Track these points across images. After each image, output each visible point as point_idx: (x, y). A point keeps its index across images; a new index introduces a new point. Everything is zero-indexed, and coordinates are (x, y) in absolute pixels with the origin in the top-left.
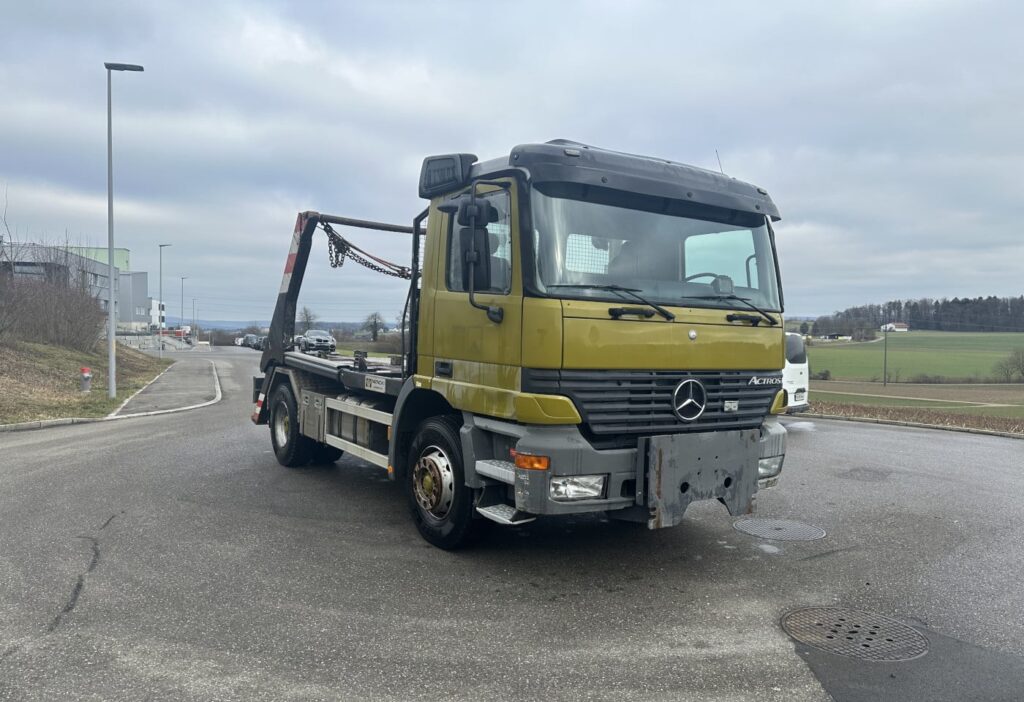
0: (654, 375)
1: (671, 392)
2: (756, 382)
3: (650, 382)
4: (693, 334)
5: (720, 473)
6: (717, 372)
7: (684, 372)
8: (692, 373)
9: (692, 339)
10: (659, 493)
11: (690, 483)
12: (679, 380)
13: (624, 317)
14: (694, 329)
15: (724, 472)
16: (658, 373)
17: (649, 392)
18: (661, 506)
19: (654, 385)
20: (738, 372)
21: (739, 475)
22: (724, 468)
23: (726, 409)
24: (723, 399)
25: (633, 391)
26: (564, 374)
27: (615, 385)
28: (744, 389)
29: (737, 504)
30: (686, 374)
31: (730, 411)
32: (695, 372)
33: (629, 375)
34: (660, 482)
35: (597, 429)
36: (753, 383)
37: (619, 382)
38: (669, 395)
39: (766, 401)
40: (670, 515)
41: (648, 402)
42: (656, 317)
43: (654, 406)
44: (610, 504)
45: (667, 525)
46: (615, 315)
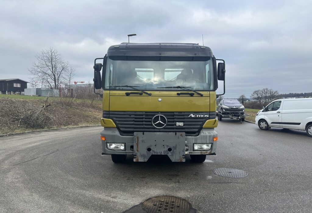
0: (144, 113)
1: (151, 118)
2: (193, 116)
3: (143, 115)
4: (160, 99)
5: (165, 146)
6: (173, 112)
7: (158, 112)
8: (161, 113)
9: (159, 101)
10: (137, 150)
11: (151, 148)
12: (154, 115)
13: (131, 95)
14: (161, 98)
15: (167, 146)
16: (145, 113)
17: (143, 118)
18: (138, 154)
19: (144, 116)
20: (184, 112)
21: (175, 148)
22: (167, 145)
23: (177, 125)
24: (176, 122)
25: (135, 118)
26: (110, 113)
27: (129, 116)
28: (186, 118)
29: (174, 157)
30: (158, 113)
31: (179, 126)
32: (162, 112)
33: (134, 113)
34: (138, 147)
35: (121, 129)
36: (191, 117)
37: (130, 115)
38: (151, 120)
39: (201, 123)
40: (143, 158)
41: (143, 121)
42: (144, 94)
43: (144, 123)
44: (126, 152)
45: (141, 161)
46: (128, 94)
